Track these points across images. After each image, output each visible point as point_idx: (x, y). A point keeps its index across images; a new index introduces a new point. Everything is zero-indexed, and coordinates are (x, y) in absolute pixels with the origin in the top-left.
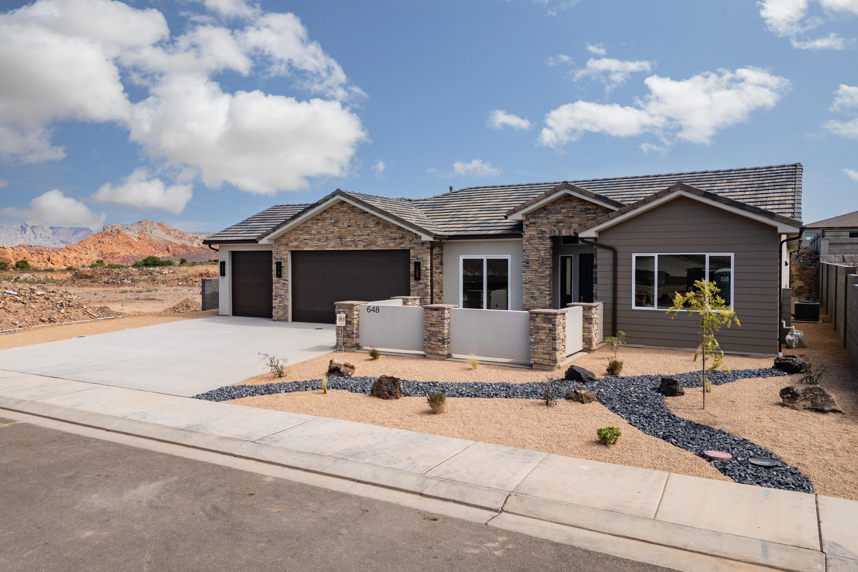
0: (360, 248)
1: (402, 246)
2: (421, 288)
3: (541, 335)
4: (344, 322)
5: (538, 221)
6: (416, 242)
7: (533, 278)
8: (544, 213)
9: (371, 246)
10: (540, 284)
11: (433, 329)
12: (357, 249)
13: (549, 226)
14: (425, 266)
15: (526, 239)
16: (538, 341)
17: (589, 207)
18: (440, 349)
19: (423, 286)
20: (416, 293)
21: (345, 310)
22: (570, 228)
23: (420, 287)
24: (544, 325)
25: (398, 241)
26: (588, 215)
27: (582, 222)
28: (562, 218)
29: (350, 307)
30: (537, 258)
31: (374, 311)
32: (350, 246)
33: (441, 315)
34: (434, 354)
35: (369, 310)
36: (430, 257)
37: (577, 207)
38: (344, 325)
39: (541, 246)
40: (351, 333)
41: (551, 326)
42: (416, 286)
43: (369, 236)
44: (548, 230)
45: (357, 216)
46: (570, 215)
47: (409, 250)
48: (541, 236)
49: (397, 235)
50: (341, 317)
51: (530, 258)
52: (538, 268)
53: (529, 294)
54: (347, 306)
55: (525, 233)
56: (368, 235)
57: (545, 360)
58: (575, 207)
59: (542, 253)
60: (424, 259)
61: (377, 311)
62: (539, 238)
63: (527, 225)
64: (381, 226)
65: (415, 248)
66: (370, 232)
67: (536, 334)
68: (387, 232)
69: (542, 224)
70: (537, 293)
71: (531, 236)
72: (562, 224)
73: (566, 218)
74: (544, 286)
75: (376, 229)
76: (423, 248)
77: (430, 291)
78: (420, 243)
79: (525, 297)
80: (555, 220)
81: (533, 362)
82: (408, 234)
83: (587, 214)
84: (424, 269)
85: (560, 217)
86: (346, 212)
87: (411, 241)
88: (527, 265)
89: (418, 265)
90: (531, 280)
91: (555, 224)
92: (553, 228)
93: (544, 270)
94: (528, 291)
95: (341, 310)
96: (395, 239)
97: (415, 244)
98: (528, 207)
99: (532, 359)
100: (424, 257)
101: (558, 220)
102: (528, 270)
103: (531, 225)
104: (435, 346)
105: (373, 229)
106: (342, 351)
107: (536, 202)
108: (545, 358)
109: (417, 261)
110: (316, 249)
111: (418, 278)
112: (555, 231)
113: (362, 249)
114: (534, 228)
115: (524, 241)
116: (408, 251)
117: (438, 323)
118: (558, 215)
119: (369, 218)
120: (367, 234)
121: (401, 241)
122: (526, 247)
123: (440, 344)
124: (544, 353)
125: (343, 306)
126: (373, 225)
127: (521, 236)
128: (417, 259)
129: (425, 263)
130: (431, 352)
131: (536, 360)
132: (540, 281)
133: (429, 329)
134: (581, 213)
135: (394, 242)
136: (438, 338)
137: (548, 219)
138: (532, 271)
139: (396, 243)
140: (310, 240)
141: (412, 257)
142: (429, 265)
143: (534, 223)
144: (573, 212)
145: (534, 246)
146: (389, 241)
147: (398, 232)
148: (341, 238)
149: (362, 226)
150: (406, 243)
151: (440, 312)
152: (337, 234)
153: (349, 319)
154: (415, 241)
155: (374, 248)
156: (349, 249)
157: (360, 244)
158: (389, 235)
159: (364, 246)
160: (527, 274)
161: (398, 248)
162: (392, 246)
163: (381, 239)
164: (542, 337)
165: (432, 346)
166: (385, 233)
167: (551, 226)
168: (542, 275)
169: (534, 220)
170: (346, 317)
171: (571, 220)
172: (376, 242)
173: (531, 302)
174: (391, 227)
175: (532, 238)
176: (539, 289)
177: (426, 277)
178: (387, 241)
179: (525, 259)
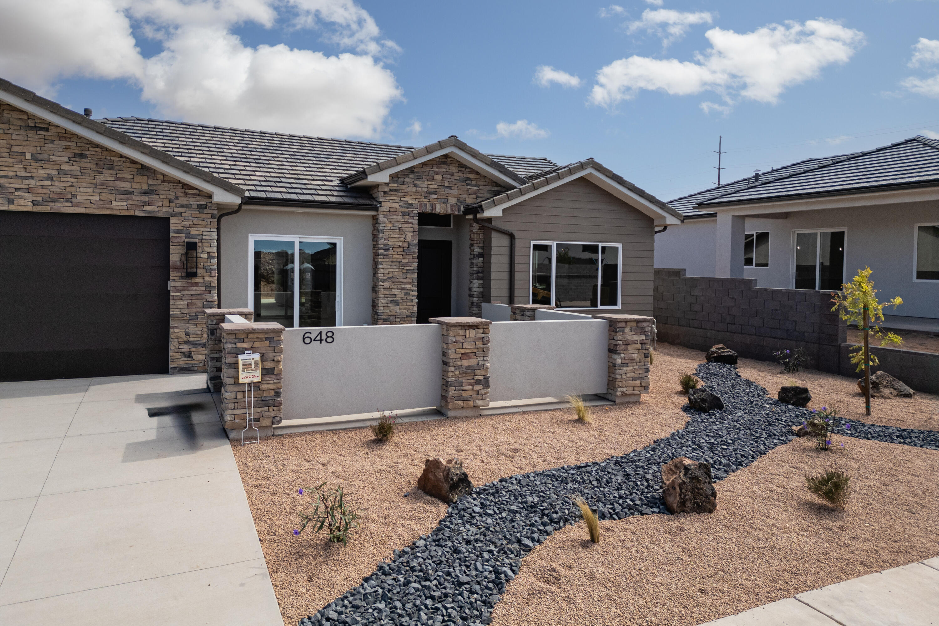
0: (24, 204)
1: (148, 208)
2: (199, 292)
3: (631, 352)
4: (258, 373)
5: (403, 188)
6: (185, 203)
7: (396, 273)
8: (411, 176)
9: (57, 204)
10: (405, 281)
11: (466, 363)
12: (13, 208)
13: (417, 197)
14: (208, 250)
15: (385, 213)
16: (627, 361)
17: (471, 176)
18: (480, 397)
19: (204, 288)
20: (186, 302)
21: (257, 344)
22: (446, 202)
23: (196, 290)
24: (635, 338)
25: (138, 198)
26: (469, 187)
27: (461, 196)
28: (436, 187)
29: (272, 335)
30: (400, 243)
31: (321, 340)
33: (483, 335)
34: (469, 408)
35: (307, 340)
36: (216, 234)
37: (455, 174)
38: (258, 379)
39: (407, 226)
40: (272, 393)
41: (643, 337)
42: (184, 289)
43: (52, 180)
44: (417, 203)
45: (11, 131)
46: (447, 184)
47: (168, 220)
48: (406, 210)
49: (135, 186)
50: (248, 362)
51: (390, 243)
52: (401, 257)
53: (390, 296)
54: (262, 336)
55: (383, 203)
56: (50, 178)
57: (636, 389)
58: (452, 174)
59: (409, 236)
60: (204, 237)
61: (330, 340)
62: (403, 214)
63: (385, 193)
64: (87, 164)
65: (183, 215)
66: (54, 172)
67: (625, 352)
68: (108, 176)
69: (408, 193)
70: (400, 295)
71: (392, 210)
72: (435, 196)
73: (440, 187)
74: (410, 284)
75: (75, 168)
76: (204, 216)
77: (216, 298)
78: (195, 207)
79: (382, 301)
80: (426, 190)
81: (621, 393)
82: (165, 187)
83: (467, 185)
84: (205, 256)
85: (433, 185)
87: (171, 201)
88: (385, 253)
89: (191, 247)
90: (391, 275)
91: (426, 195)
92: (424, 200)
93: (411, 260)
94: (387, 293)
95: (245, 345)
96: (131, 193)
97: (182, 206)
98: (400, 164)
99: (619, 389)
100: (204, 233)
101: (430, 190)
102: (387, 260)
103: (392, 193)
104: (470, 393)
105: (63, 167)
106: (255, 439)
107: (413, 158)
108: (636, 385)
109: (187, 240)
111: (191, 274)
112: (426, 205)
113: (30, 209)
114: (396, 198)
115: (381, 216)
116: (162, 221)
117: (476, 350)
118: (430, 183)
119: (52, 142)
120: (46, 175)
121: (146, 199)
122: (384, 225)
123: (479, 387)
124: (633, 379)
125: (251, 336)
126: (66, 159)
127: (376, 209)
128: (188, 235)
129: (208, 245)
130: (462, 404)
131: (625, 389)
132: (405, 277)
133: (459, 363)
134: (460, 184)
135: (127, 200)
136: (476, 378)
137: (416, 186)
138: (392, 262)
139: (130, 202)
141: (175, 232)
142: (215, 249)
143: (396, 190)
144: (450, 180)
145: (397, 225)
146: (111, 197)
147: (138, 179)
149: (28, 156)
150: (160, 204)
151: (481, 331)
153: (268, 365)
154: (183, 200)
155: (67, 208)
157: (22, 197)
158: (111, 184)
159: (34, 203)
160: (386, 267)
161: (138, 213)
162: (120, 207)
163: (90, 190)
164: (633, 355)
165: (464, 394)
166: (101, 178)
167: (419, 197)
168: (408, 268)
169: (396, 185)
170: (263, 360)
171: (447, 191)
172: (74, 196)
173: (392, 308)
174: (117, 168)
175: (394, 213)
176: (403, 289)
177: (209, 271)
178: (104, 196)
179: (381, 243)
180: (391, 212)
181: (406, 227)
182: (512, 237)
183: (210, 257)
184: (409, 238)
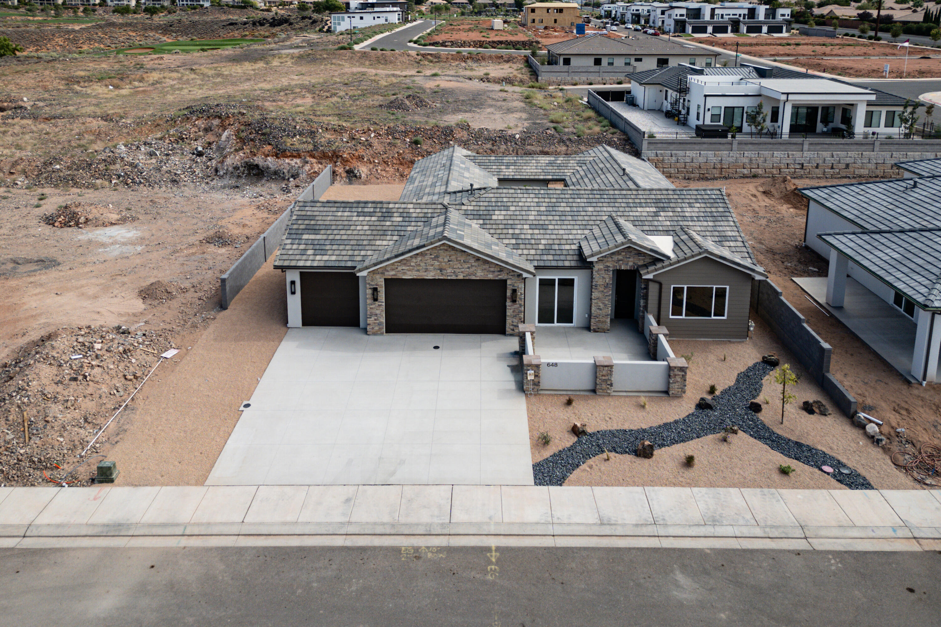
0: (461, 277)
1: (499, 277)
5: (605, 259)
6: (512, 274)
7: (601, 297)
9: (471, 276)
10: (605, 300)
11: (603, 378)
12: (457, 278)
13: (612, 264)
14: (520, 291)
15: (596, 270)
16: (675, 382)
17: (641, 252)
18: (608, 389)
19: (519, 306)
20: (512, 311)
22: (627, 264)
23: (516, 307)
25: (496, 273)
28: (622, 258)
30: (603, 284)
31: (553, 365)
32: (451, 276)
35: (549, 365)
36: (524, 285)
37: (633, 252)
40: (537, 383)
42: (511, 306)
44: (612, 266)
45: (458, 254)
46: (628, 256)
48: (608, 269)
51: (598, 284)
52: (604, 289)
55: (595, 266)
56: (469, 268)
59: (607, 280)
60: (519, 287)
62: (605, 270)
63: (596, 262)
64: (479, 263)
65: (512, 280)
66: (470, 266)
68: (486, 267)
69: (608, 261)
72: (622, 262)
73: (624, 258)
75: (475, 265)
76: (519, 279)
77: (523, 309)
79: (593, 308)
80: (617, 259)
82: (503, 269)
84: (519, 293)
86: (446, 250)
87: (507, 275)
88: (596, 288)
89: (514, 291)
90: (598, 297)
91: (617, 262)
92: (616, 265)
94: (596, 305)
96: (494, 272)
97: (511, 277)
98: (602, 254)
101: (619, 259)
102: (597, 291)
103: (600, 262)
104: (605, 388)
105: (472, 265)
106: (532, 394)
107: (609, 250)
109: (513, 288)
110: (415, 277)
111: (514, 301)
112: (617, 267)
114: (602, 264)
115: (594, 271)
116: (505, 281)
117: (607, 374)
118: (619, 256)
119: (469, 256)
120: (467, 267)
121: (499, 274)
122: (595, 276)
123: (608, 386)
126: (473, 262)
127: (592, 269)
128: (513, 286)
130: (602, 391)
131: (672, 392)
133: (600, 378)
134: (635, 258)
135: (492, 274)
136: (608, 383)
137: (612, 258)
138: (599, 292)
139: (494, 275)
140: (409, 270)
141: (509, 285)
142: (523, 291)
143: (602, 261)
144: (630, 254)
145: (602, 275)
146: (488, 273)
147: (495, 267)
148: (441, 270)
149: (462, 261)
150: (503, 276)
151: (610, 368)
152: (437, 267)
153: (536, 374)
155: (474, 278)
156: (449, 278)
157: (460, 275)
158: (487, 269)
159: (464, 277)
160: (596, 293)
161: (496, 279)
162: (490, 276)
163: (481, 272)
164: (678, 379)
165: (602, 388)
166: (484, 267)
167: (614, 264)
168: (605, 294)
169: (602, 258)
172: (476, 274)
173: (598, 311)
174: (488, 264)
175: (601, 270)
176: (604, 303)
177: (521, 299)
178: (486, 273)
179: (594, 284)
180: (599, 270)
181: (606, 276)
182: (660, 284)
183: (521, 294)
184: (607, 281)
